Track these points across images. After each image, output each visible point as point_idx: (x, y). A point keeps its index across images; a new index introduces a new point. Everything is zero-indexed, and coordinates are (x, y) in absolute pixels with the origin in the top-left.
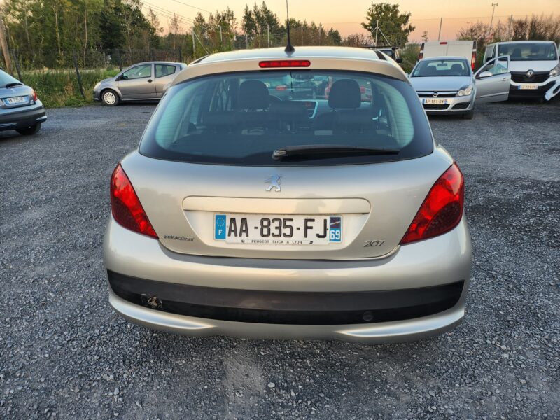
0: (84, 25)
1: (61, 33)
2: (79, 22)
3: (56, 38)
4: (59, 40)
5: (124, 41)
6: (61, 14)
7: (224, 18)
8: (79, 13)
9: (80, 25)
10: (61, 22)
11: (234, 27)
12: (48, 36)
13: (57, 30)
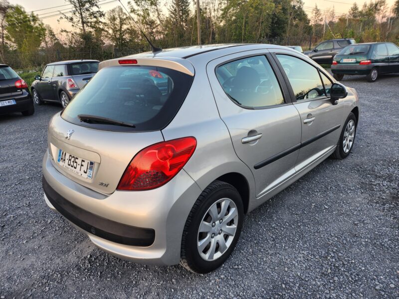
0: (259, 23)
1: (245, 30)
2: (257, 21)
3: (241, 33)
4: (243, 34)
5: (284, 32)
6: (247, 17)
7: (376, 5)
8: (258, 15)
9: (257, 23)
10: (246, 23)
11: (384, 11)
12: (237, 32)
13: (243, 28)
